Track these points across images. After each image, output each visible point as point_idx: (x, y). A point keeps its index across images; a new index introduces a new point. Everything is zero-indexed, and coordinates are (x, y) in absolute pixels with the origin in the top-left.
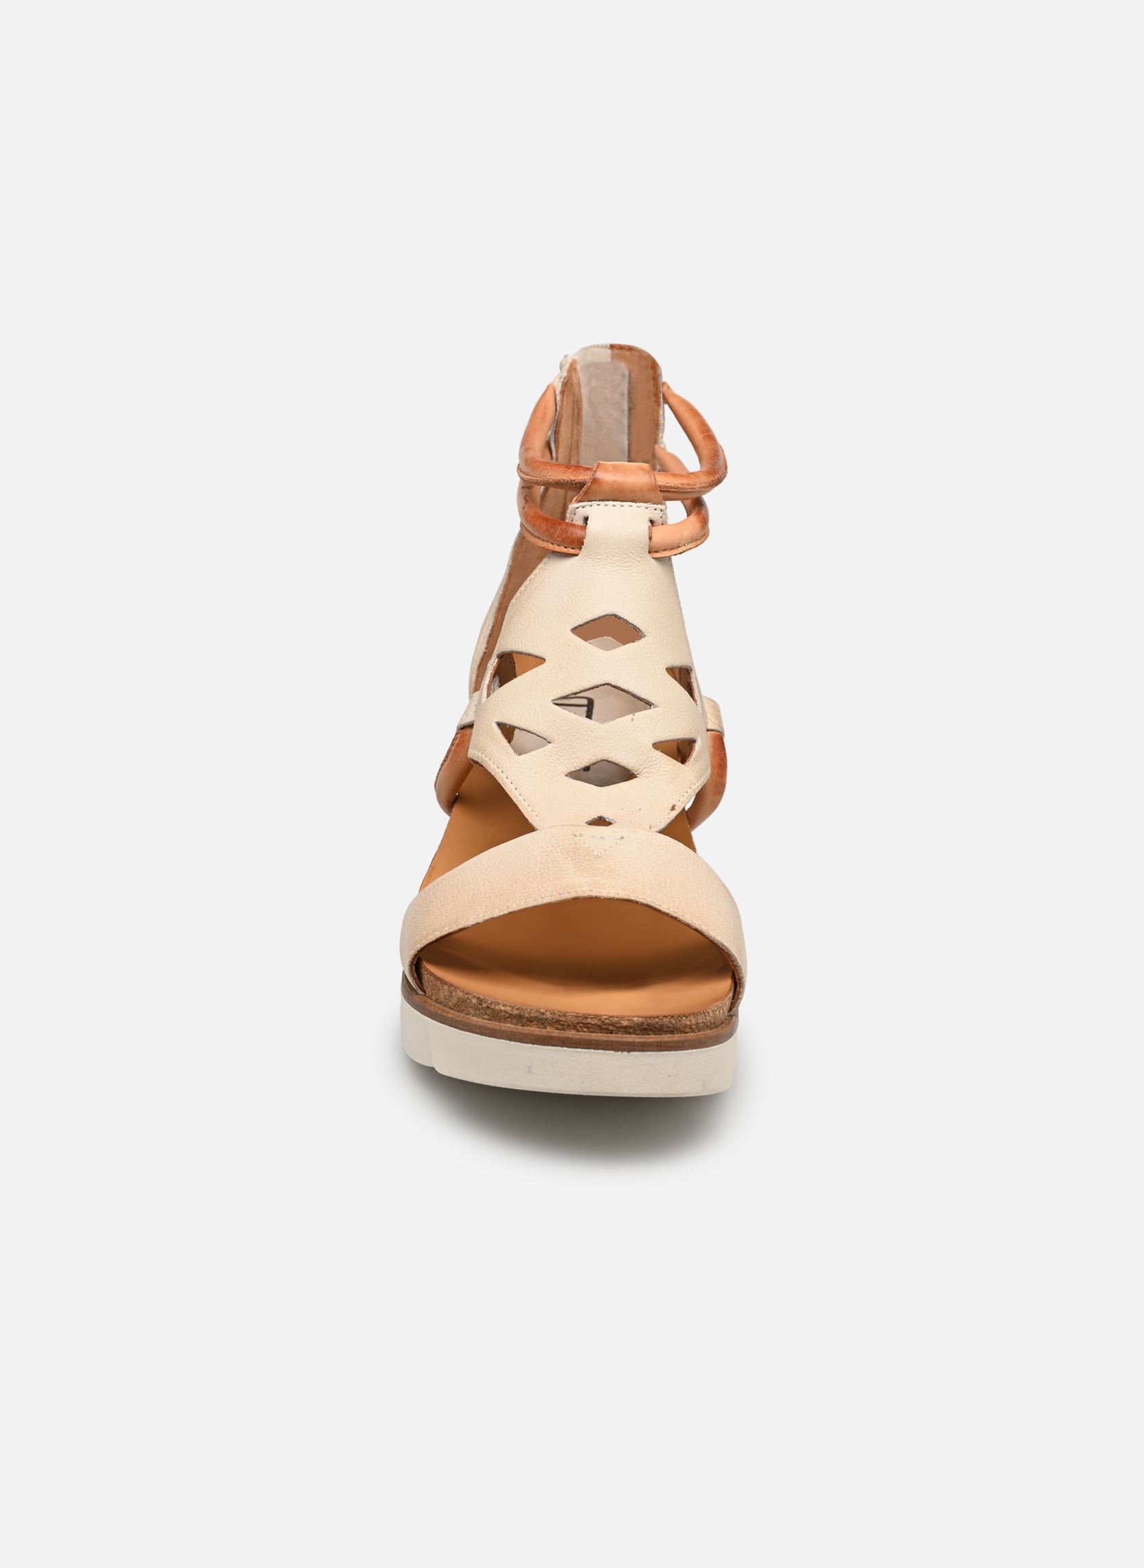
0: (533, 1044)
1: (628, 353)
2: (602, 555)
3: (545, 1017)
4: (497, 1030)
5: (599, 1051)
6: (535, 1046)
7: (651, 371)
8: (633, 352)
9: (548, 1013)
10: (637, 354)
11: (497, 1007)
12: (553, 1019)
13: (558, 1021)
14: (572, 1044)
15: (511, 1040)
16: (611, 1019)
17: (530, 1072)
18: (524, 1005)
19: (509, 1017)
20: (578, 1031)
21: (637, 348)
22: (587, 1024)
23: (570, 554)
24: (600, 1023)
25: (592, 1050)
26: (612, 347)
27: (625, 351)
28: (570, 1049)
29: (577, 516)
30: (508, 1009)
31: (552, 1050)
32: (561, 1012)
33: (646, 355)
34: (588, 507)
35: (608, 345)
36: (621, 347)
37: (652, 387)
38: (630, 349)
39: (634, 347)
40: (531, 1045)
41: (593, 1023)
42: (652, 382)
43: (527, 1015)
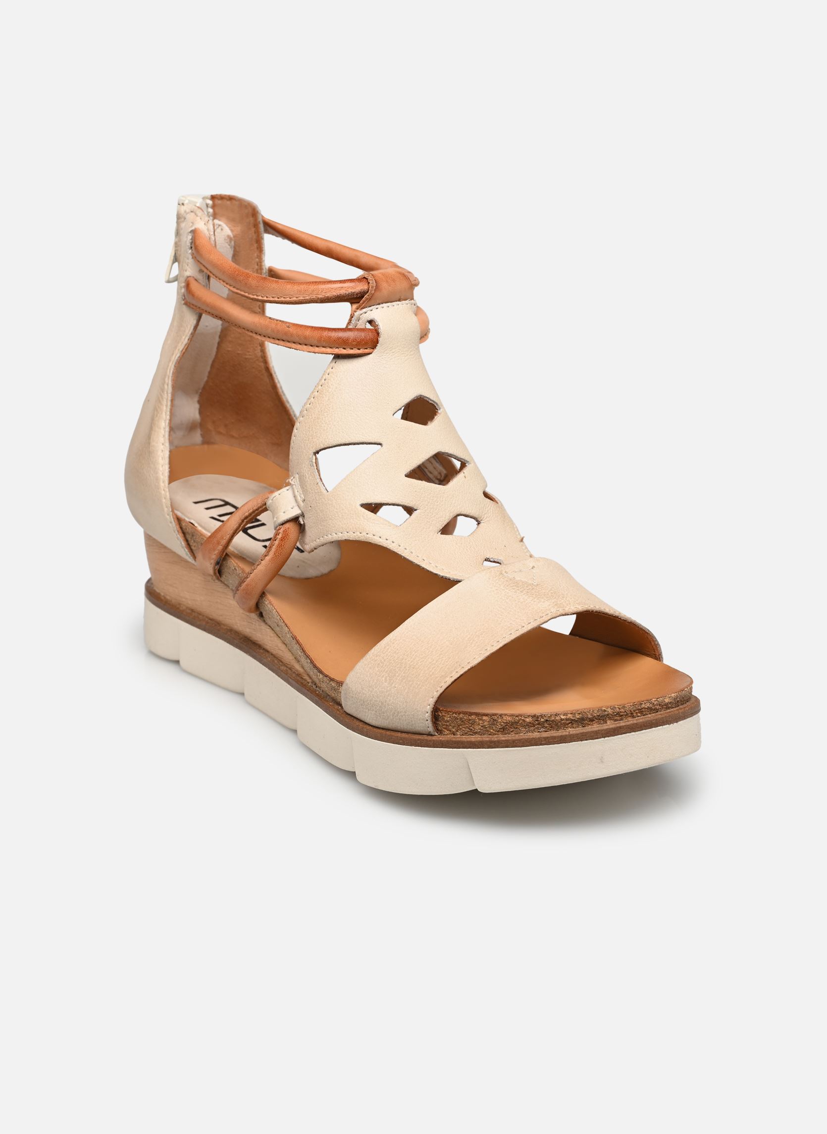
0: (604, 737)
1: (228, 203)
2: (395, 348)
3: (606, 713)
4: (566, 735)
5: (659, 727)
6: (606, 738)
7: (251, 219)
8: (234, 201)
9: (609, 710)
10: (237, 203)
11: (558, 718)
12: (614, 713)
13: (618, 713)
14: (638, 728)
15: (582, 741)
16: (658, 700)
17: (602, 762)
18: (585, 709)
19: (572, 722)
20: (633, 717)
21: (237, 197)
22: (642, 709)
23: (364, 354)
24: (651, 705)
25: (654, 729)
26: (213, 198)
27: (225, 201)
28: (637, 733)
29: (360, 321)
30: (570, 716)
31: (622, 737)
32: (620, 706)
33: (246, 204)
34: (369, 312)
35: (209, 197)
36: (222, 198)
37: (253, 234)
38: (231, 198)
39: (234, 196)
40: (603, 739)
41: (646, 707)
42: (253, 229)
43: (590, 716)
